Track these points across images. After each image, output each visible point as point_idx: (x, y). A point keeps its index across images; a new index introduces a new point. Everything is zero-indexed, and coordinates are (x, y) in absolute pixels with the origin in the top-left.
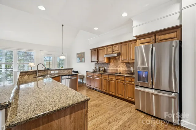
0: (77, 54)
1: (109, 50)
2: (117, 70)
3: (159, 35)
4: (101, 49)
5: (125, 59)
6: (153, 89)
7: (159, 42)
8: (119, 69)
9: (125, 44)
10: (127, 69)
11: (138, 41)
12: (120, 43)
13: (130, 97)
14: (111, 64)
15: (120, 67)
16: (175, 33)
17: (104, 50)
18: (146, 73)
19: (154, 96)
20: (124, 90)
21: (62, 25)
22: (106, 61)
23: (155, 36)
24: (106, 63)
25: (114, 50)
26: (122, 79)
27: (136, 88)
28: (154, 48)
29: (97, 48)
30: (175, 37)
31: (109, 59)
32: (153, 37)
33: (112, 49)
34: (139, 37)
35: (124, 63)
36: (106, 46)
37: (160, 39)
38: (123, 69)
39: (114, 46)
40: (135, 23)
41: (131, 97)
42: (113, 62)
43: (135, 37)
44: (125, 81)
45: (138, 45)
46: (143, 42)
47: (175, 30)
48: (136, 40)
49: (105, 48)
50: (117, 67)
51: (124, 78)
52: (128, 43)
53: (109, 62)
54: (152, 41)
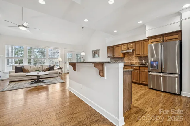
0: (93, 51)
1: (125, 47)
2: (131, 63)
3: (166, 37)
4: (117, 47)
5: (139, 54)
6: (162, 73)
7: (166, 42)
8: (132, 62)
9: (138, 42)
10: (139, 62)
11: (150, 40)
12: (134, 42)
13: (143, 81)
14: (125, 58)
15: (133, 60)
16: (177, 35)
17: (120, 47)
18: (157, 63)
19: (162, 77)
20: (139, 77)
21: (83, 28)
22: (122, 56)
23: (163, 37)
24: (121, 57)
25: (129, 47)
26: (137, 69)
27: (149, 73)
28: (162, 46)
29: (114, 46)
30: (178, 38)
31: (124, 54)
32: (162, 38)
33: (127, 46)
34: (151, 38)
35: (137, 57)
36: (122, 44)
37: (167, 39)
38: (136, 62)
39: (129, 44)
40: (147, 28)
41: (145, 81)
42: (127, 57)
43: (148, 37)
44: (139, 69)
45: (150, 44)
46: (154, 41)
47: (177, 33)
48: (148, 39)
49: (121, 45)
50: (131, 60)
51: (139, 68)
52: (141, 42)
53: (124, 57)
54: (161, 40)
